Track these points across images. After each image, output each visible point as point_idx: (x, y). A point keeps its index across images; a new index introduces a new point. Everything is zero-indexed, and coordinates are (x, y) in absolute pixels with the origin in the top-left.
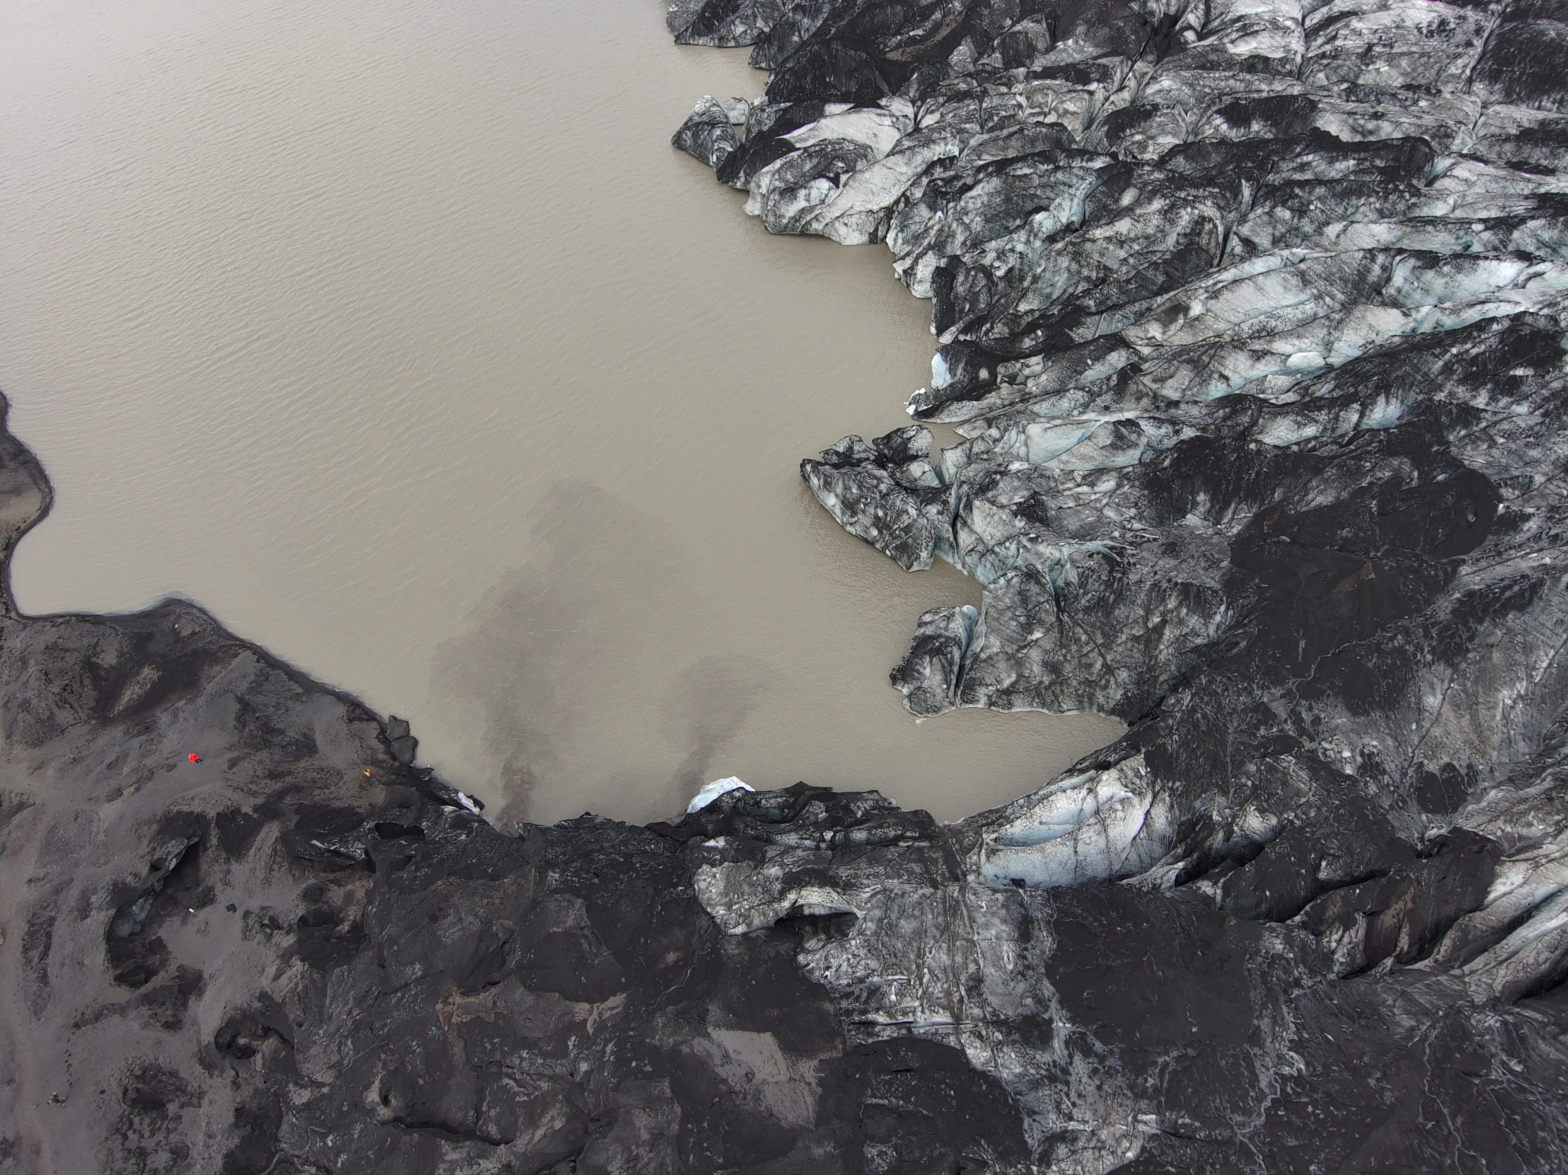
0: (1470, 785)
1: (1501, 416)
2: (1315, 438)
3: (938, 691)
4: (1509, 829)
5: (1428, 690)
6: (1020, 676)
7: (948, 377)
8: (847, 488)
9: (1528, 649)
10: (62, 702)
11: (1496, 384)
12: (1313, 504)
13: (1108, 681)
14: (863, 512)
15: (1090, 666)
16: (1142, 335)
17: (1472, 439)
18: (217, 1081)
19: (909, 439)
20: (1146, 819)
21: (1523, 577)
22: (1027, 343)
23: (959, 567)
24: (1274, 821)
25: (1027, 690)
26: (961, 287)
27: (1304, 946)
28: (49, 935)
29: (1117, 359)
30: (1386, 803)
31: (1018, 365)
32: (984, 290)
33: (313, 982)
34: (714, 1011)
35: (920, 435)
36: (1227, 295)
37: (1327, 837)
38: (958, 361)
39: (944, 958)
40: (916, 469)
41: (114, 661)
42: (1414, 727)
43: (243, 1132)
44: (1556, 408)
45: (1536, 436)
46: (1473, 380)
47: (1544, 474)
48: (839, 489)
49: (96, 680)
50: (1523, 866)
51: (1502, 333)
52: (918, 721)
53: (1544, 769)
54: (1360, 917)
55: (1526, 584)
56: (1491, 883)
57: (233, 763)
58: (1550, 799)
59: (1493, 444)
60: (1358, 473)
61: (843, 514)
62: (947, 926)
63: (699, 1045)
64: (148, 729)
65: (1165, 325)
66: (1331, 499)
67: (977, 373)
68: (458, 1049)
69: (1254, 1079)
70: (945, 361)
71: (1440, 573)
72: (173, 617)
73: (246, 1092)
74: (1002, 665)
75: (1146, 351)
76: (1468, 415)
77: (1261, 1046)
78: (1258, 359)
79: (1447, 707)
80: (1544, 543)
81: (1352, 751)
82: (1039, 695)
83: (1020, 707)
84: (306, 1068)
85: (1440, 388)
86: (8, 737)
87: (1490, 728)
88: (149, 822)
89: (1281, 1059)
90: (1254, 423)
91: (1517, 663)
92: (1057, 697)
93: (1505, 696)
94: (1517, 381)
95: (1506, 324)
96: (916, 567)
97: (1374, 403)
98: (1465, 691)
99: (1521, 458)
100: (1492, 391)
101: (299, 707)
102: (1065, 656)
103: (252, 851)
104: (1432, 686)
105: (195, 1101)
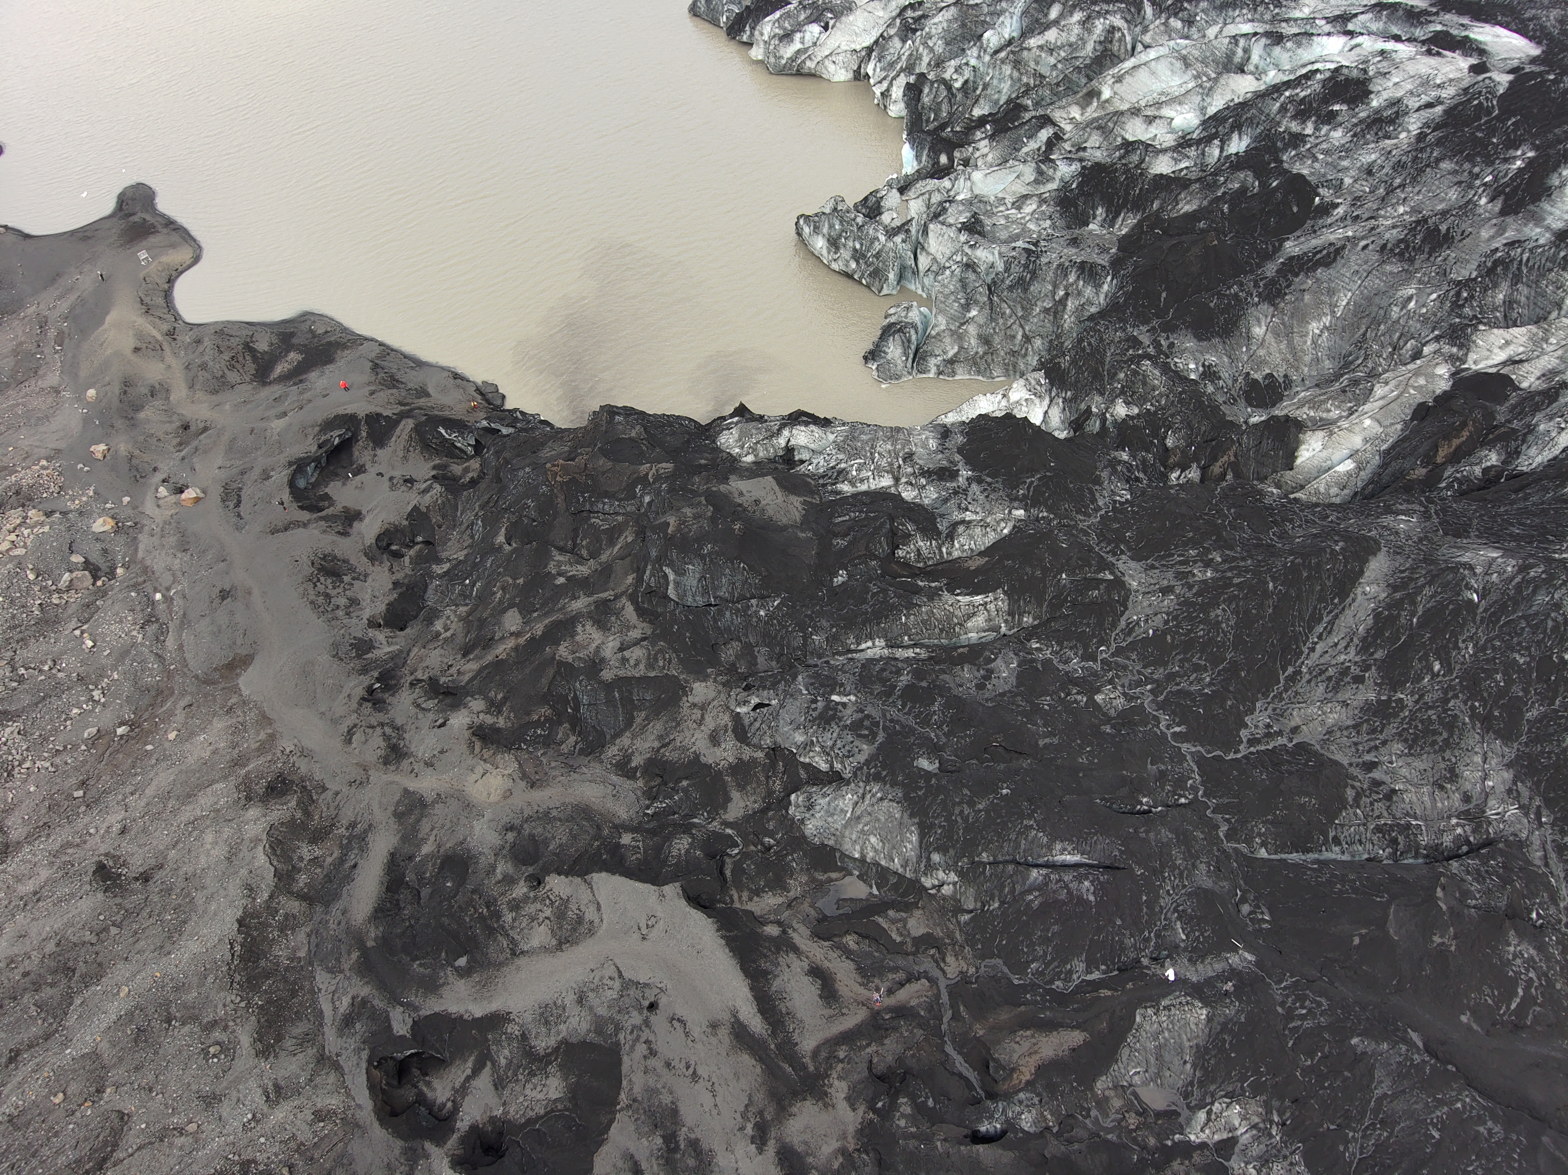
0: (1285, 389)
1: (1321, 139)
2: (1187, 168)
3: (899, 362)
4: (1312, 414)
5: (1255, 322)
6: (961, 347)
7: (915, 163)
8: (831, 226)
9: (1331, 292)
10: (231, 367)
11: (1319, 117)
12: (1182, 212)
13: (1027, 349)
14: (845, 246)
15: (1014, 337)
16: (1065, 116)
17: (1300, 157)
18: (377, 568)
19: (882, 198)
20: (1045, 417)
21: (1330, 244)
22: (979, 135)
23: (920, 292)
24: (1136, 411)
25: (966, 359)
26: (926, 99)
27: (1144, 461)
28: (239, 496)
29: (1045, 134)
30: (1221, 400)
31: (971, 149)
32: (946, 100)
33: (448, 499)
34: (732, 477)
35: (890, 194)
36: (1128, 79)
37: (1172, 416)
38: (922, 149)
39: (889, 447)
40: (886, 218)
41: (266, 349)
42: (1244, 349)
43: (399, 591)
44: (1362, 130)
45: (1347, 151)
46: (1302, 115)
47: (1352, 177)
48: (825, 230)
49: (255, 359)
50: (1320, 434)
51: (1324, 82)
52: (883, 386)
53: (1342, 375)
54: (1195, 465)
55: (1332, 249)
56: (1296, 449)
57: (372, 393)
58: (1344, 391)
59: (1315, 159)
60: (1215, 185)
61: (829, 253)
62: (892, 436)
63: (723, 488)
64: (301, 381)
65: (1083, 108)
66: (1195, 207)
67: (938, 159)
68: (560, 500)
69: (1094, 500)
70: (912, 148)
71: (1270, 247)
72: (309, 323)
73: (399, 576)
74: (947, 340)
75: (1068, 128)
76: (1297, 139)
77: (1101, 484)
78: (1150, 123)
79: (1269, 335)
80: (1349, 222)
81: (1196, 364)
82: (975, 364)
83: (962, 375)
84: (444, 555)
85: (1279, 124)
86: (191, 387)
87: (1303, 351)
88: (312, 426)
89: (1113, 493)
90: (1142, 161)
91: (1322, 302)
92: (989, 365)
93: (1314, 327)
94: (1333, 115)
95: (1328, 74)
96: (885, 291)
97: (1230, 139)
98: (1283, 324)
99: (1335, 167)
100: (1316, 122)
101: (414, 373)
102: (994, 329)
103: (394, 439)
104: (1258, 321)
105: (362, 577)
